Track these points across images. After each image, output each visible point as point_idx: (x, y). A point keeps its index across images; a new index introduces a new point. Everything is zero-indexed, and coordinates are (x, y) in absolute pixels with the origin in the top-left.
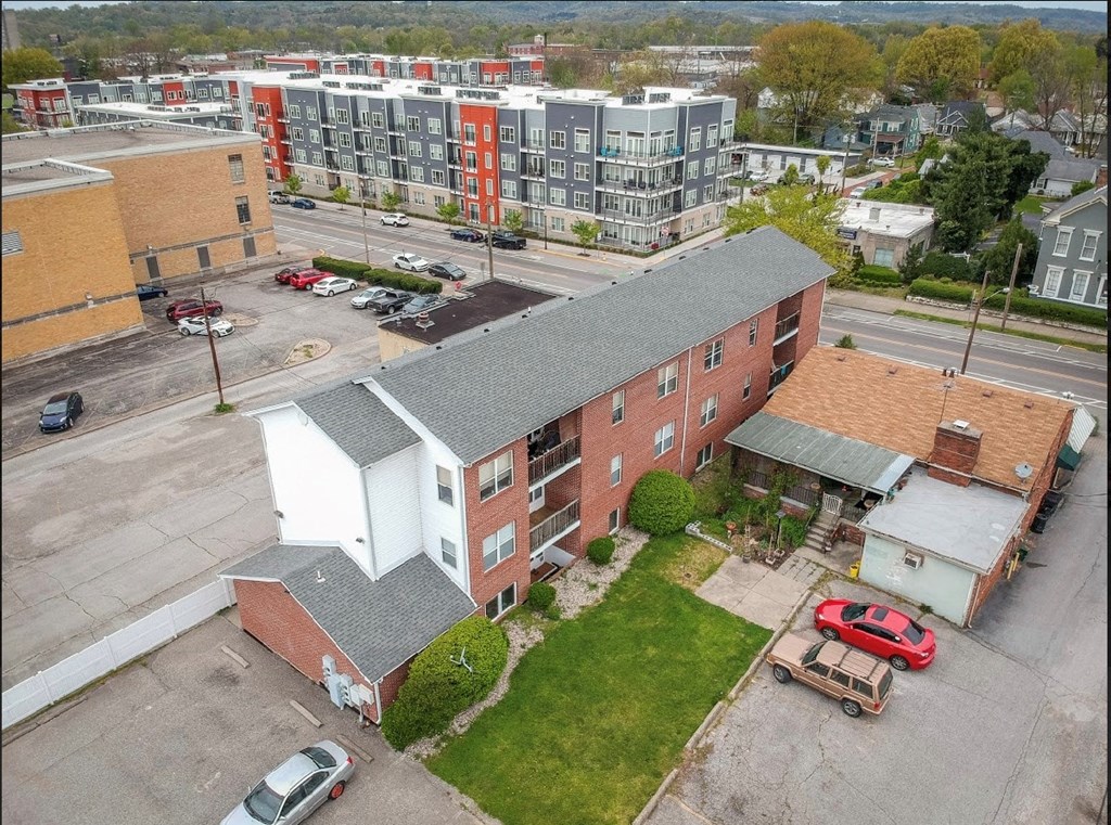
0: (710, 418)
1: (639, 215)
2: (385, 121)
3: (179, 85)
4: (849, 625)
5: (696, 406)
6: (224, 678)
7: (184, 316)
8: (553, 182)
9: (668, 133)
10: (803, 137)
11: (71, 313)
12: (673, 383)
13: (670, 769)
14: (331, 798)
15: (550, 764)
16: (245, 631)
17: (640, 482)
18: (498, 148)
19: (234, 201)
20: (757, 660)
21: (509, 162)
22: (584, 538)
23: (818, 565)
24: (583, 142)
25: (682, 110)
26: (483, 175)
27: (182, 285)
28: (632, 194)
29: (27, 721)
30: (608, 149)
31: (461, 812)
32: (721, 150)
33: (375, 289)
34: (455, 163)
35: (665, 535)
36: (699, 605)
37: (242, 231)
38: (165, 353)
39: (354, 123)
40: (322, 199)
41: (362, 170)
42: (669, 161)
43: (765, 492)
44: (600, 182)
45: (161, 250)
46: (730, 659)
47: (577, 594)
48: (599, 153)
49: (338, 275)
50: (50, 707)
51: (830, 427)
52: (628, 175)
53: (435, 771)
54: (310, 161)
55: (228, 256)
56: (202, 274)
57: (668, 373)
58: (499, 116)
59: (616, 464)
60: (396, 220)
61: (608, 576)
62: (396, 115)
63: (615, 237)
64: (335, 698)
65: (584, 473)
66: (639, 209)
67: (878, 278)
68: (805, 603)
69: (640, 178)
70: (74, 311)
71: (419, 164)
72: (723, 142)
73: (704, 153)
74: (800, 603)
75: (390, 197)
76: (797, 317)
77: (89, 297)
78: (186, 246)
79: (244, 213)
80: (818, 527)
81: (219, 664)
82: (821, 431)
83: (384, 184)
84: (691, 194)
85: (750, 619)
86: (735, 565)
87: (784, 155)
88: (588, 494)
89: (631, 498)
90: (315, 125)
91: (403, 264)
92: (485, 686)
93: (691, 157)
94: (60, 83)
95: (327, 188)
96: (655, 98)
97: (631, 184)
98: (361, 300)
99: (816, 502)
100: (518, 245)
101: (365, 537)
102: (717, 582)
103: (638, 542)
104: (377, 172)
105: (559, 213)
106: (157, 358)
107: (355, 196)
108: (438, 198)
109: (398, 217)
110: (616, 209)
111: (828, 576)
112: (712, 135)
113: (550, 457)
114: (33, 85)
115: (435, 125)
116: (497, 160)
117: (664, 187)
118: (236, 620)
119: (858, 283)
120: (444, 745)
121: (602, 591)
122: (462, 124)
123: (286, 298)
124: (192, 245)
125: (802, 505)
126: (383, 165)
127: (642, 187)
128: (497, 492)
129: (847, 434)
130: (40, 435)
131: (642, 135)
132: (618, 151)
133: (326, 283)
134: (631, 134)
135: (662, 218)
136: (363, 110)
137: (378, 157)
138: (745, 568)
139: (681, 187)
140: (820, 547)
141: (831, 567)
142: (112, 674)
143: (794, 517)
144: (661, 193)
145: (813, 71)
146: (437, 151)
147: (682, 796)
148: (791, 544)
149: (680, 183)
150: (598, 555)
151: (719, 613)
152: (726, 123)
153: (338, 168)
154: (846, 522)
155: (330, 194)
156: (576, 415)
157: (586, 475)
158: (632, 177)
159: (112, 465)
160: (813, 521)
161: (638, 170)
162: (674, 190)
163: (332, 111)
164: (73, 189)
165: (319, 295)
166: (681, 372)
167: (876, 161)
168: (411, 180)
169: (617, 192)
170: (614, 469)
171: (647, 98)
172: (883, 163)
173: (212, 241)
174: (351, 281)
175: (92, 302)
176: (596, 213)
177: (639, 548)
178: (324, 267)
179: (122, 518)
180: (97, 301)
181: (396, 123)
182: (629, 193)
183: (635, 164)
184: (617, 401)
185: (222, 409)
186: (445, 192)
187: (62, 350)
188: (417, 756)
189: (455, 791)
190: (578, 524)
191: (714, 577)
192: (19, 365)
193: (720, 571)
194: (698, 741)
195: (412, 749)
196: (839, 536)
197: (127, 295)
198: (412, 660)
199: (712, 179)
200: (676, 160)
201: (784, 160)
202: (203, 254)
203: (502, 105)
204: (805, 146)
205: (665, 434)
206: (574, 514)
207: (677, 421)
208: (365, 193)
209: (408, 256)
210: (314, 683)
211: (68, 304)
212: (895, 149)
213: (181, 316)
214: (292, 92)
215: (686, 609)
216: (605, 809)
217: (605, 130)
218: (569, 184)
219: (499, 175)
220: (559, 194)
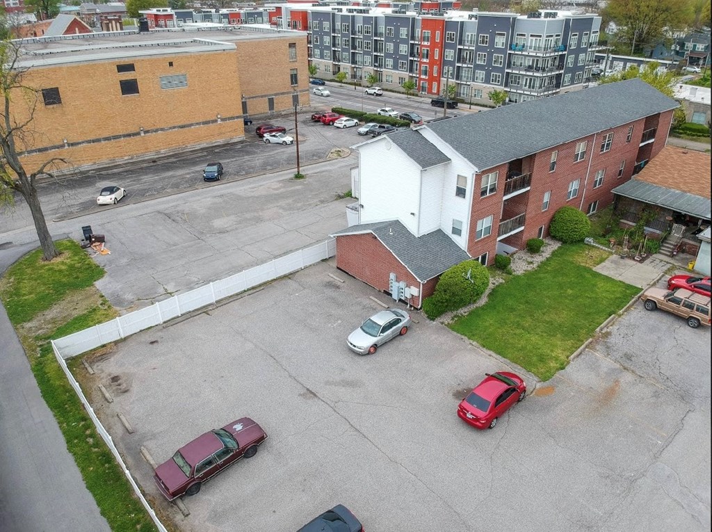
0: (600, 184)
1: (533, 87)
2: (372, 29)
3: (238, 15)
4: (691, 286)
5: (593, 172)
6: (331, 285)
7: (266, 132)
8: (478, 67)
9: (557, 36)
10: (638, 51)
11: (209, 125)
12: (583, 153)
13: (587, 339)
14: (401, 334)
15: (518, 331)
16: (338, 268)
17: (558, 211)
18: (443, 46)
19: (289, 71)
20: (633, 300)
21: (450, 54)
22: (525, 238)
23: (668, 263)
24: (500, 41)
25: (567, 21)
26: (432, 64)
27: (259, 119)
28: (531, 74)
29: (237, 294)
30: (516, 45)
31: (470, 346)
32: (589, 50)
33: (371, 124)
34: (414, 56)
35: (572, 242)
36: (597, 275)
37: (292, 90)
38: (258, 151)
39: (352, 32)
40: (328, 81)
41: (354, 62)
42: (556, 54)
43: (634, 224)
44: (509, 67)
45: (249, 98)
46: (617, 298)
47: (521, 265)
48: (511, 49)
49: (349, 116)
50: (245, 291)
51: (679, 188)
52: (528, 62)
53: (453, 329)
54: (322, 57)
55: (284, 104)
56: (269, 114)
57: (581, 147)
58: (447, 25)
59: (546, 198)
60: (376, 91)
61: (538, 259)
62: (378, 27)
63: (516, 102)
64: (395, 296)
65: (530, 197)
66: (534, 83)
67: (694, 130)
68: (660, 279)
69: (537, 64)
70: (211, 124)
71: (391, 57)
72: (591, 44)
73: (579, 50)
74: (658, 278)
75: (372, 78)
76: (655, 131)
77: (219, 116)
78: (262, 96)
79: (294, 79)
80: (668, 243)
81: (328, 280)
82: (673, 190)
83: (368, 69)
84: (568, 77)
85: (627, 282)
86: (616, 260)
87: (626, 61)
88: (530, 211)
89: (552, 220)
90: (327, 34)
91: (382, 113)
92: (478, 294)
93: (571, 52)
94: (170, 11)
95: (332, 73)
96: (547, 15)
97: (530, 68)
98: (363, 130)
99: (668, 229)
100: (452, 106)
101: (416, 212)
102: (605, 266)
103: (555, 246)
104: (363, 63)
105: (480, 87)
106: (255, 153)
107: (349, 78)
108: (401, 79)
109: (376, 90)
110: (518, 84)
111: (673, 268)
112: (585, 40)
113: (515, 182)
114: (154, 11)
115: (404, 32)
116: (442, 55)
117: (551, 70)
118: (334, 264)
119: (681, 133)
120: (456, 319)
121: (535, 266)
122: (422, 31)
123: (319, 129)
124: (265, 96)
125: (658, 232)
126: (368, 59)
127: (537, 70)
128: (488, 195)
129: (689, 192)
130: (203, 182)
131: (540, 36)
132: (523, 46)
133: (342, 120)
134: (531, 36)
135: (549, 91)
136: (359, 24)
137: (366, 53)
138: (622, 261)
139: (562, 71)
140: (669, 254)
141: (676, 264)
142: (274, 280)
143: (653, 238)
144: (549, 74)
145: (648, 7)
146: (404, 49)
147: (595, 350)
148: (650, 252)
149: (562, 69)
150: (533, 248)
151: (607, 279)
152: (594, 32)
153: (339, 61)
154: (686, 240)
155: (332, 77)
156: (531, 158)
157: (532, 198)
158: (531, 64)
159: (246, 198)
160: (664, 240)
161: (536, 59)
162: (557, 72)
163: (338, 25)
164: (215, 52)
165: (338, 127)
166: (588, 148)
167: (689, 69)
168: (385, 68)
169: (521, 72)
170: (545, 201)
171: (543, 15)
172: (693, 70)
173: (276, 95)
174: (356, 121)
175: (219, 120)
176: (505, 87)
177: (556, 248)
178: (340, 112)
179: (259, 220)
180: (223, 120)
181: (379, 32)
182: (528, 73)
183: (534, 54)
184: (553, 158)
185: (298, 176)
186: (406, 74)
187: (202, 146)
188: (442, 323)
189: (465, 338)
190: (522, 228)
191: (603, 264)
192: (181, 152)
193: (607, 261)
194: (601, 329)
195: (439, 320)
196: (681, 248)
197: (238, 117)
198: (441, 275)
199: (582, 68)
200: (560, 53)
201: (625, 65)
202: (271, 102)
203: (449, 18)
204: (639, 57)
205: (574, 186)
206: (521, 222)
207: (582, 179)
208: (354, 76)
209: (387, 109)
210: (380, 291)
211: (208, 119)
212: (701, 62)
213: (264, 133)
214: (315, 14)
215: (588, 276)
216: (552, 351)
217: (515, 34)
218: (489, 69)
219: (443, 62)
220: (481, 74)
